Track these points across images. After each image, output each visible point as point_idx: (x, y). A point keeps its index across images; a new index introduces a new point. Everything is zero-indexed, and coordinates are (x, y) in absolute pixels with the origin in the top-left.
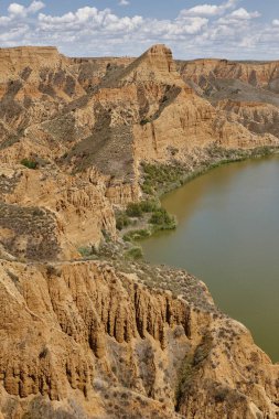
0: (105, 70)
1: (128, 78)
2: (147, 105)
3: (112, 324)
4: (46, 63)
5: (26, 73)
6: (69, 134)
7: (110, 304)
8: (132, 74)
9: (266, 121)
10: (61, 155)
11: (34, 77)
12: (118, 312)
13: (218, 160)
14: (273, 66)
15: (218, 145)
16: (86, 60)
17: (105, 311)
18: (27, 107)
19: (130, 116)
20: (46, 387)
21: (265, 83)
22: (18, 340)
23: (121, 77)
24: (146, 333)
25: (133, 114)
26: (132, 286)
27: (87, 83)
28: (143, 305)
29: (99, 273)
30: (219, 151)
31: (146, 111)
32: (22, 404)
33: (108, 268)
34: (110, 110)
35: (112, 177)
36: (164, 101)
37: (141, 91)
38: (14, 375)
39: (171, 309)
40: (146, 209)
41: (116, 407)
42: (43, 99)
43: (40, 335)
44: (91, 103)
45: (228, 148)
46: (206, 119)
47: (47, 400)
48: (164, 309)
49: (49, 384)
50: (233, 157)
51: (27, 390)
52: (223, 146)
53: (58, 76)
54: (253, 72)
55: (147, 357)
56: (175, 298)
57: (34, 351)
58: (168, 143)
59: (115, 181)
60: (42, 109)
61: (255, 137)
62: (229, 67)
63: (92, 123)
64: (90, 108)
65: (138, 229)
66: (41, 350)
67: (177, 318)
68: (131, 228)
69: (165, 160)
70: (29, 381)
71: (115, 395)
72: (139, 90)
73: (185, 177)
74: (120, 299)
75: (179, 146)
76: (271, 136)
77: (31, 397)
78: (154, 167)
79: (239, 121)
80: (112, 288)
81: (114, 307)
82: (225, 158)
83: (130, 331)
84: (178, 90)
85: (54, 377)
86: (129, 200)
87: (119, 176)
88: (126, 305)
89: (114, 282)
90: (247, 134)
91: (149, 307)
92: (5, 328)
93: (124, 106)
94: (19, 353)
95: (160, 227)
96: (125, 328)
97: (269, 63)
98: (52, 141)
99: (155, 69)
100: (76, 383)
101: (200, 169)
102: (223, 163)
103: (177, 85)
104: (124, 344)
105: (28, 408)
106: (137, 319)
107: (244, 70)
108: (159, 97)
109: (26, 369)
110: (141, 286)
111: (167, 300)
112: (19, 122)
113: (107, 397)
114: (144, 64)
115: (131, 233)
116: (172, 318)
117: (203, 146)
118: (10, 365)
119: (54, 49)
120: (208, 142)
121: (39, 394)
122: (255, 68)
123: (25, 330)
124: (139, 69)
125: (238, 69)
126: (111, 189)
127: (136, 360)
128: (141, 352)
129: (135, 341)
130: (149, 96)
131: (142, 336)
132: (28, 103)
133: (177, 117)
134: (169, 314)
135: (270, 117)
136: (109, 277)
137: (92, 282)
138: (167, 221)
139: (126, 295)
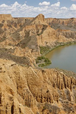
0: (25, 21)
1: (33, 23)
2: (39, 30)
3: (58, 85)
4: (8, 19)
5: (3, 21)
6: (18, 38)
7: (57, 80)
8: (34, 22)
9: (69, 35)
10: (17, 44)
11: (6, 23)
12: (59, 82)
13: (58, 45)
14: (68, 20)
15: (58, 41)
16: (18, 18)
17: (56, 82)
18: (5, 31)
19: (34, 33)
20: (49, 100)
21: (67, 25)
22: (40, 88)
23: (31, 22)
24: (67, 87)
25: (35, 33)
26: (62, 75)
27: (20, 24)
28: (66, 80)
29: (54, 72)
30: (58, 43)
31: (38, 32)
32: (42, 105)
33: (56, 71)
34: (29, 32)
35: (33, 50)
36: (43, 29)
37: (37, 26)
38: (39, 97)
39: (72, 81)
40: (42, 58)
41: (65, 105)
42: (9, 28)
43: (46, 87)
44: (24, 30)
45: (60, 42)
46: (54, 34)
47: (50, 103)
48: (70, 81)
49: (50, 99)
50: (62, 44)
51: (43, 101)
52: (59, 41)
53: (12, 22)
54: (63, 22)
55: (68, 93)
56: (73, 78)
57: (45, 91)
58: (45, 40)
59: (34, 51)
60: (9, 31)
61: (67, 39)
62: (57, 20)
63: (24, 35)
64: (23, 31)
65: (41, 63)
66: (47, 91)
67: (74, 83)
68: (39, 63)
69: (44, 45)
70: (44, 99)
71: (65, 102)
72: (36, 26)
73: (50, 50)
74: (60, 78)
75: (48, 41)
76: (71, 39)
77: (44, 103)
78: (42, 47)
79: (62, 35)
80: (57, 76)
81: (59, 81)
82: (60, 45)
83: (63, 87)
84: (47, 26)
85: (51, 97)
86: (38, 56)
87: (35, 49)
88: (62, 80)
89: (58, 74)
90: (65, 38)
91: (67, 80)
92: (36, 85)
93: (32, 30)
94: (41, 92)
95: (47, 63)
96: (62, 86)
97: (67, 19)
98: (14, 40)
99: (40, 21)
100: (55, 99)
101: (54, 48)
102: (59, 46)
103: (46, 25)
104: (61, 90)
105: (44, 106)
106: (65, 84)
107: (61, 21)
108: (42, 28)
109: (43, 95)
110: (65, 75)
111: (71, 79)
112: (3, 35)
113: (62, 103)
114: (37, 19)
115: (40, 65)
116: (72, 83)
117: (54, 42)
118: (38, 95)
119: (10, 15)
120: (55, 40)
121: (47, 102)
122: (64, 20)
123: (42, 86)
124: (36, 20)
125: (59, 21)
126: (33, 53)
127: (65, 94)
128: (66, 92)
129: (64, 89)
130: (39, 28)
131: (66, 88)
132: (5, 30)
133: (47, 33)
134: (72, 82)
135: (70, 34)
136: (56, 73)
137: (52, 74)
138: (49, 61)
139: (61, 77)
